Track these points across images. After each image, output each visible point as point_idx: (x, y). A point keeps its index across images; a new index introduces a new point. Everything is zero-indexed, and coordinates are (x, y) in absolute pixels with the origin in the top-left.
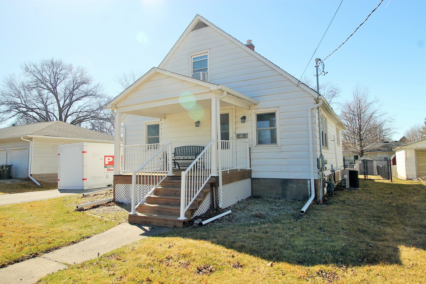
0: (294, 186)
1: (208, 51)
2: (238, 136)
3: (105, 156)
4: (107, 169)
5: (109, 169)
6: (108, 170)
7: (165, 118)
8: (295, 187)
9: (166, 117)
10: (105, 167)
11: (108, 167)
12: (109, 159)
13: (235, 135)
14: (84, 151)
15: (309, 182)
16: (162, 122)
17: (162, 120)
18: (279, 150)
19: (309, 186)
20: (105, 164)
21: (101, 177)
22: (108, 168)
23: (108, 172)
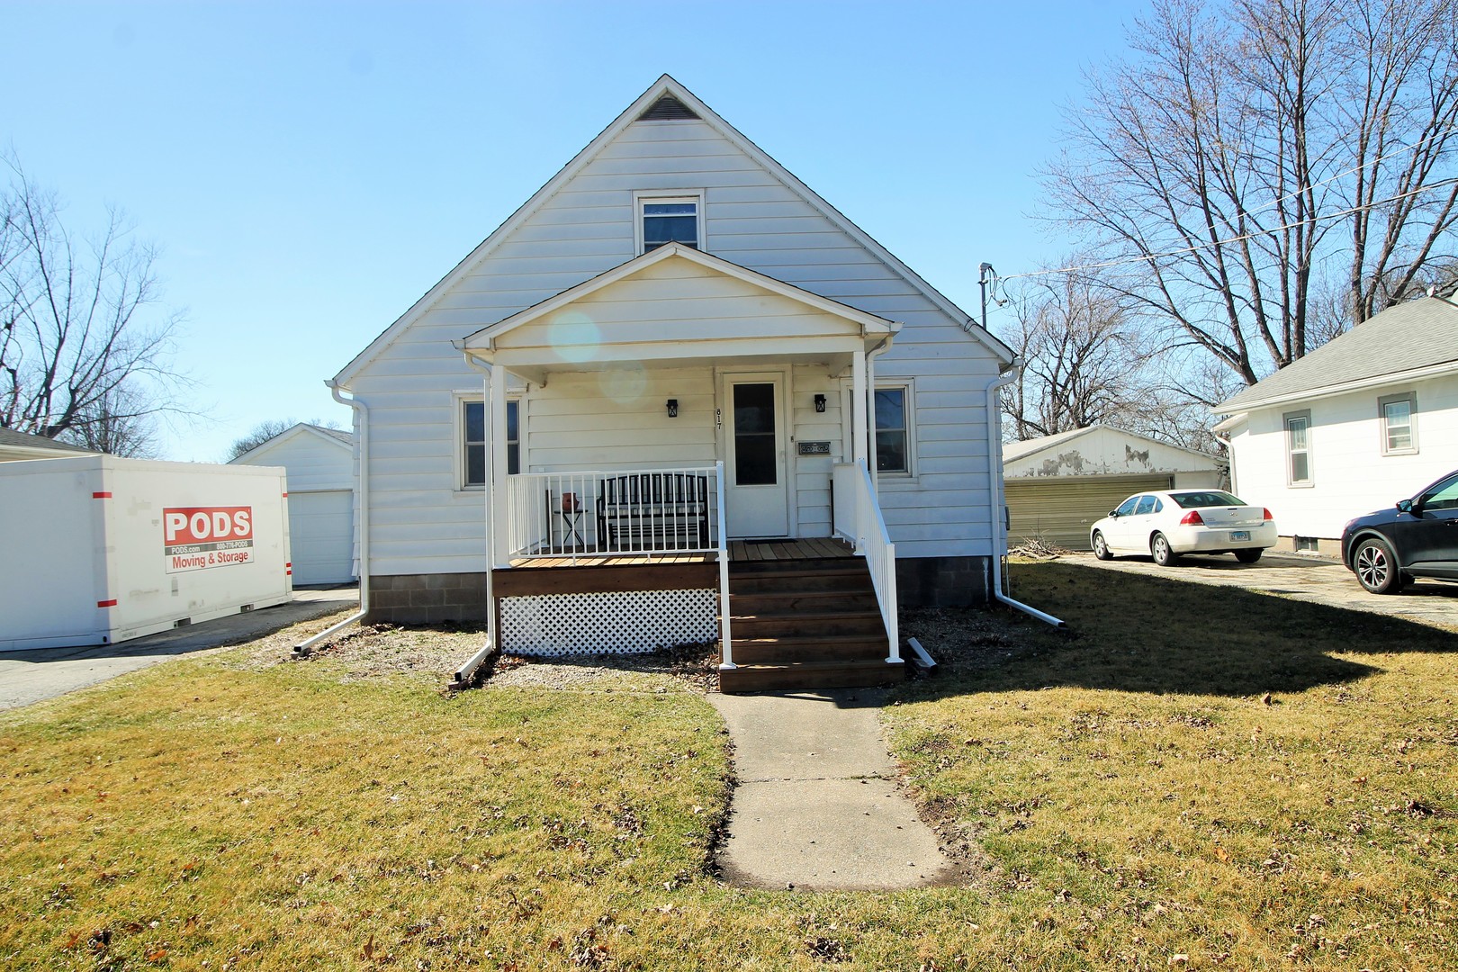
0: (952, 574)
1: (701, 193)
2: (805, 449)
3: (167, 511)
4: (174, 558)
5: (179, 558)
6: (177, 563)
7: (545, 385)
8: (953, 577)
9: (548, 380)
10: (168, 552)
11: (175, 553)
12: (177, 522)
13: (791, 447)
14: (105, 491)
15: (986, 563)
16: (532, 395)
17: (531, 387)
18: (914, 486)
19: (986, 572)
20: (167, 543)
21: (157, 591)
22: (176, 556)
23: (176, 570)
